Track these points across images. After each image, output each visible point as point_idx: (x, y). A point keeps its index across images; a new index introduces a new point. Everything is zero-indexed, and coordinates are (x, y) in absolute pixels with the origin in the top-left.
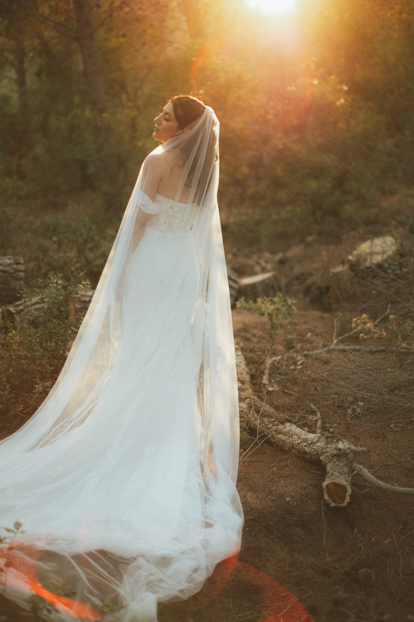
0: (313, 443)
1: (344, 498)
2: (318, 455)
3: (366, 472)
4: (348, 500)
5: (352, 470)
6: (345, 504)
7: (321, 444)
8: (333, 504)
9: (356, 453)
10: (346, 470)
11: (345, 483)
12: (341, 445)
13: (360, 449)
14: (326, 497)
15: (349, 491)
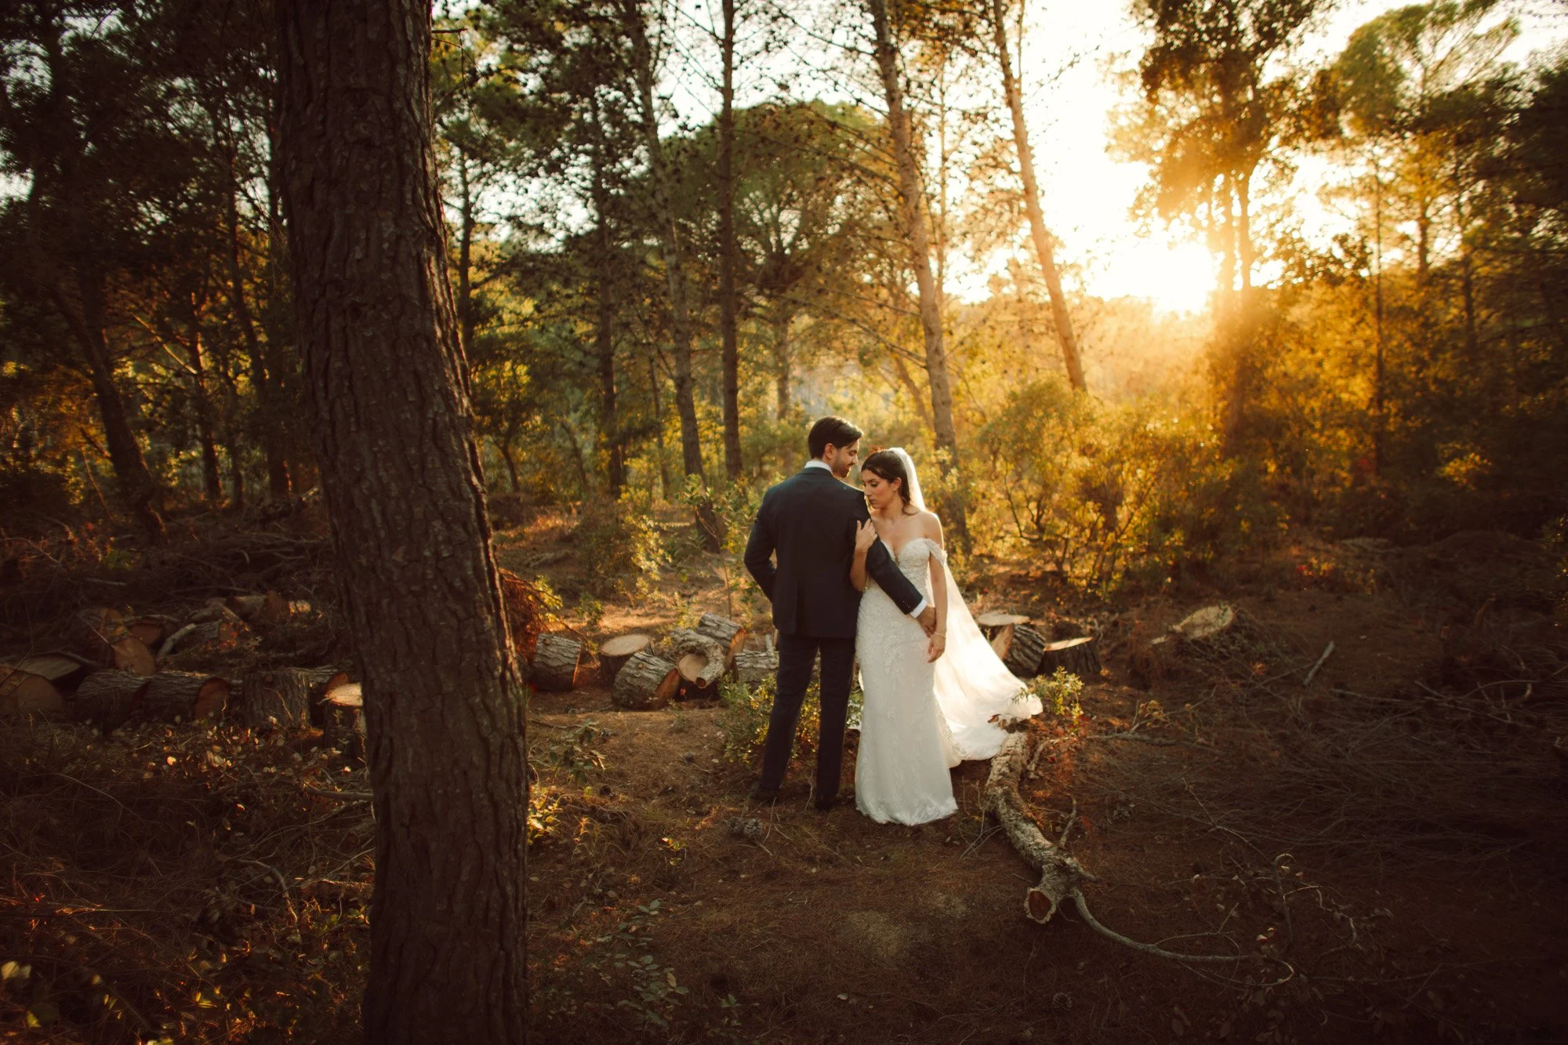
0: (1043, 849)
1: (1045, 915)
2: (1042, 863)
3: (1082, 903)
4: (1048, 918)
5: (1068, 890)
6: (1043, 922)
7: (1050, 853)
8: (1030, 916)
9: (1081, 879)
10: (1062, 888)
11: (1052, 899)
12: (1068, 861)
13: (1088, 874)
14: (1026, 904)
15: (1053, 910)
